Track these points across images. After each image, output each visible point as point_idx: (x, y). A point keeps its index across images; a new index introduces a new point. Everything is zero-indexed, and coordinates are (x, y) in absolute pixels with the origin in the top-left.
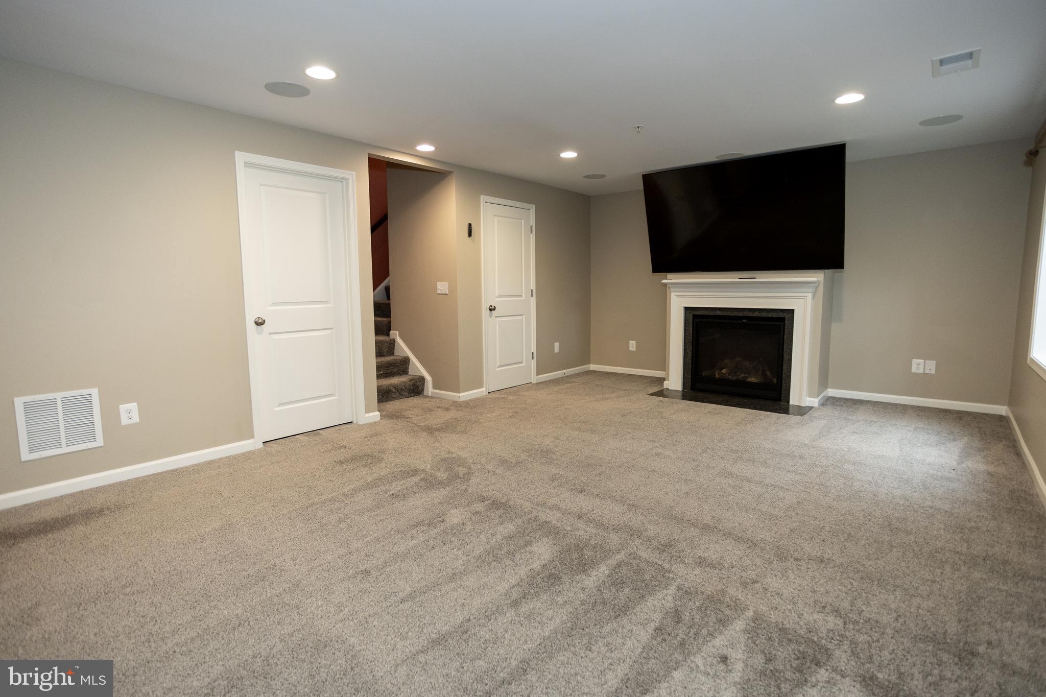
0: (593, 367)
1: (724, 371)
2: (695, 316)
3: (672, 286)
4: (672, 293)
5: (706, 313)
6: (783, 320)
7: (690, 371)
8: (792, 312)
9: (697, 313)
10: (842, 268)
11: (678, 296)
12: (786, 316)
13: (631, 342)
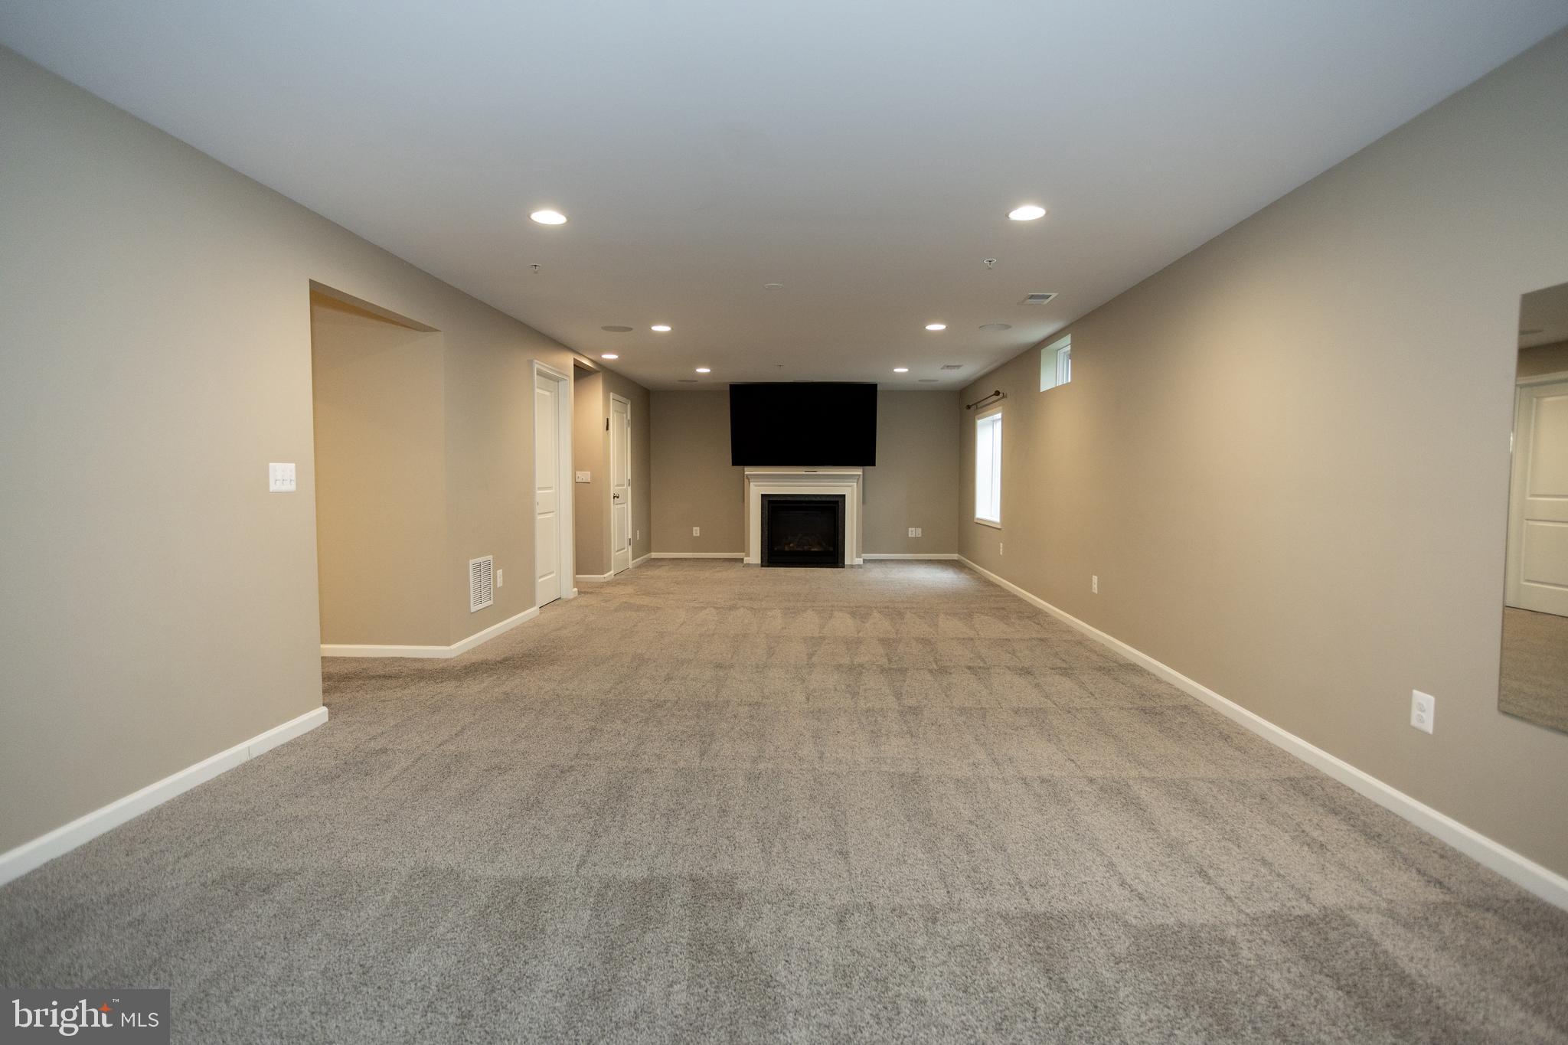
0: (654, 555)
1: (792, 545)
2: (769, 502)
3: (752, 477)
4: (753, 484)
5: (778, 499)
6: (837, 502)
8: (843, 496)
9: (771, 499)
10: (874, 465)
11: (756, 486)
12: (840, 499)
13: (694, 528)
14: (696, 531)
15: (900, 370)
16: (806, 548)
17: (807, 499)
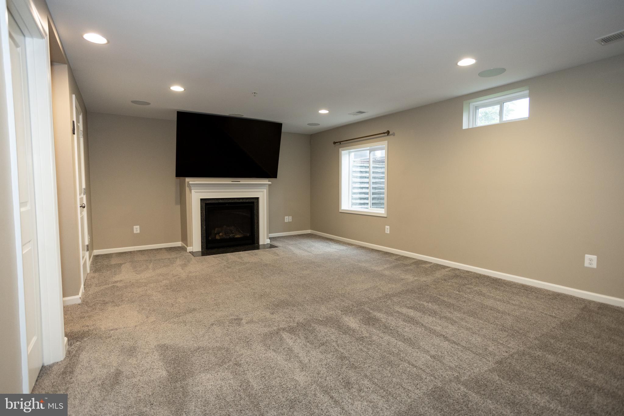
1: (221, 234)
2: (206, 204)
3: (193, 185)
4: (192, 190)
5: (213, 202)
6: (253, 203)
7: (205, 238)
8: (258, 198)
9: (208, 202)
10: (276, 177)
11: (196, 192)
12: (255, 201)
13: (135, 227)
14: (137, 229)
15: (323, 112)
16: (231, 235)
17: (233, 201)
